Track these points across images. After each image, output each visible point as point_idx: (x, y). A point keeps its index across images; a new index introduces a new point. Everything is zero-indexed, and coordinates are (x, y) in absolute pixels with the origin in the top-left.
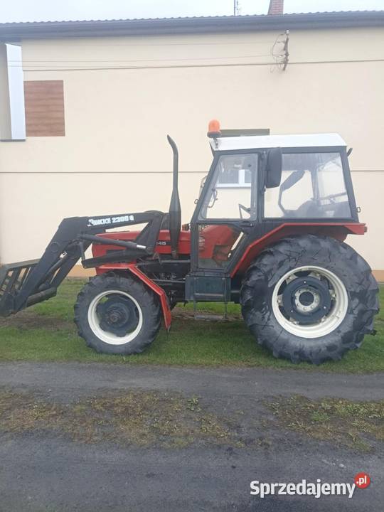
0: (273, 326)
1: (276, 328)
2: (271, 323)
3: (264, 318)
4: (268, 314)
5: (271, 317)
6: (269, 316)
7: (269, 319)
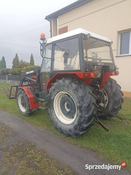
0: (53, 115)
1: (54, 117)
2: (53, 114)
3: (50, 111)
4: (52, 110)
5: (53, 111)
6: (52, 111)
7: (52, 112)
